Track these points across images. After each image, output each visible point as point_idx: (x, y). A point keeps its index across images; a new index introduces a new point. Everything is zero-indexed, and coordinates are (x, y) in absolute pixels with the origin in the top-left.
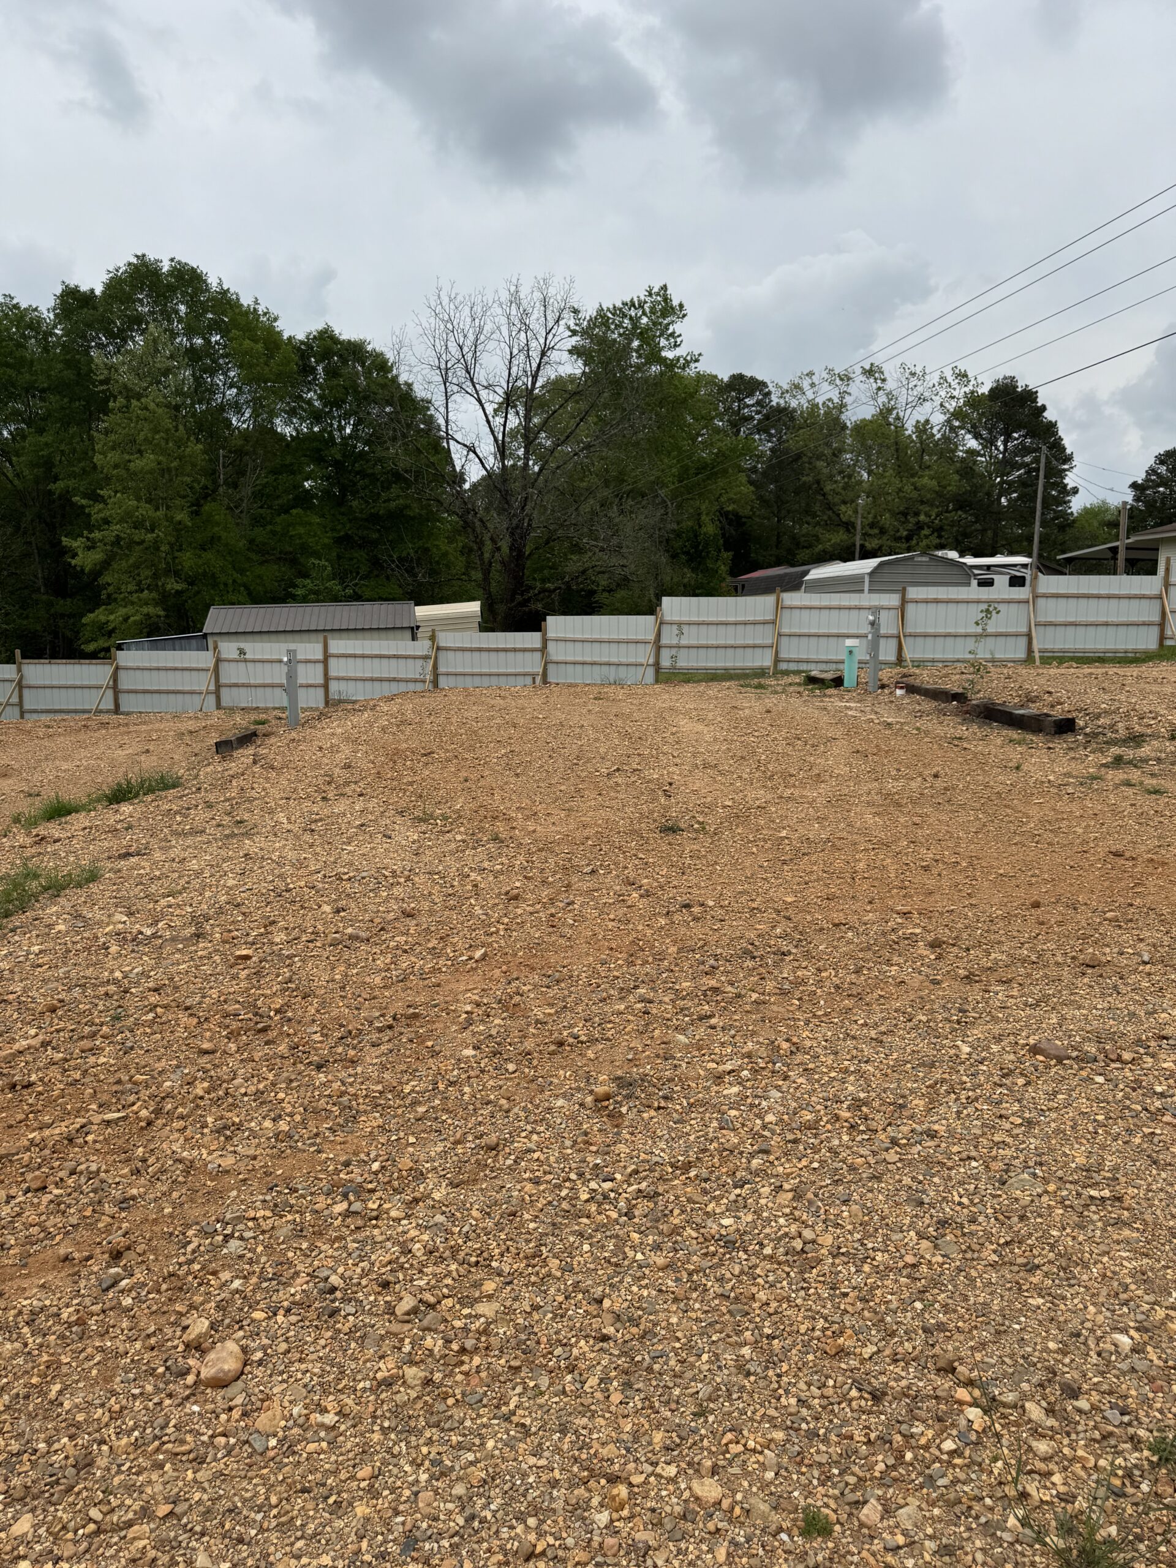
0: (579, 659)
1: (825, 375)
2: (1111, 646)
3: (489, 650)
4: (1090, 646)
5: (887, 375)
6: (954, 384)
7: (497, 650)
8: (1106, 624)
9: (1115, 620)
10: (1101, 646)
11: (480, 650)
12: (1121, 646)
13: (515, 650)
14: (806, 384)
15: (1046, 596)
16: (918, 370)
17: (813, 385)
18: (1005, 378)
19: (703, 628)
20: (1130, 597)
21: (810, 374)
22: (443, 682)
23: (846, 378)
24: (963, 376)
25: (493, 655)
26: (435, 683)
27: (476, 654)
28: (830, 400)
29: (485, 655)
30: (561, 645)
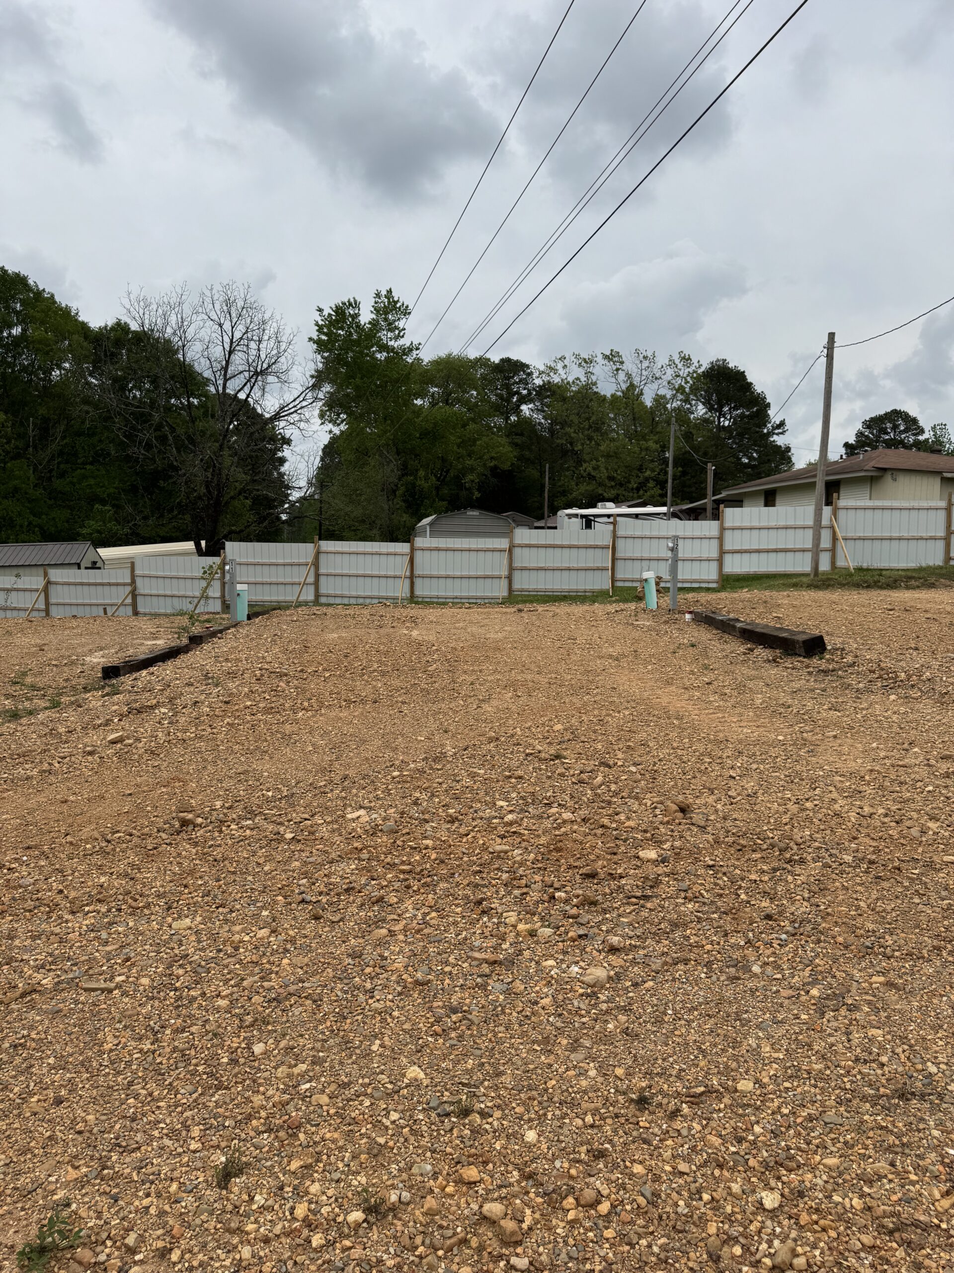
0: (161, 592)
1: (573, 358)
2: (574, 587)
3: (89, 584)
4: (557, 587)
5: (624, 359)
6: (680, 366)
7: (96, 584)
8: (569, 569)
9: (575, 565)
10: (566, 587)
11: (82, 584)
12: (581, 587)
13: (110, 584)
14: (559, 366)
15: (521, 546)
16: (649, 354)
17: (565, 367)
18: (718, 360)
19: (259, 568)
20: (587, 547)
21: (562, 358)
22: (54, 610)
23: (588, 362)
24: (686, 360)
25: (93, 588)
26: (47, 611)
27: (79, 588)
28: (578, 379)
29: (86, 588)
30: (147, 580)
